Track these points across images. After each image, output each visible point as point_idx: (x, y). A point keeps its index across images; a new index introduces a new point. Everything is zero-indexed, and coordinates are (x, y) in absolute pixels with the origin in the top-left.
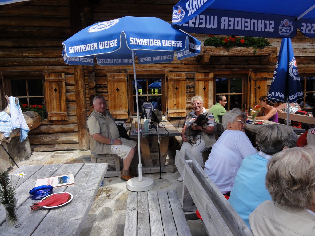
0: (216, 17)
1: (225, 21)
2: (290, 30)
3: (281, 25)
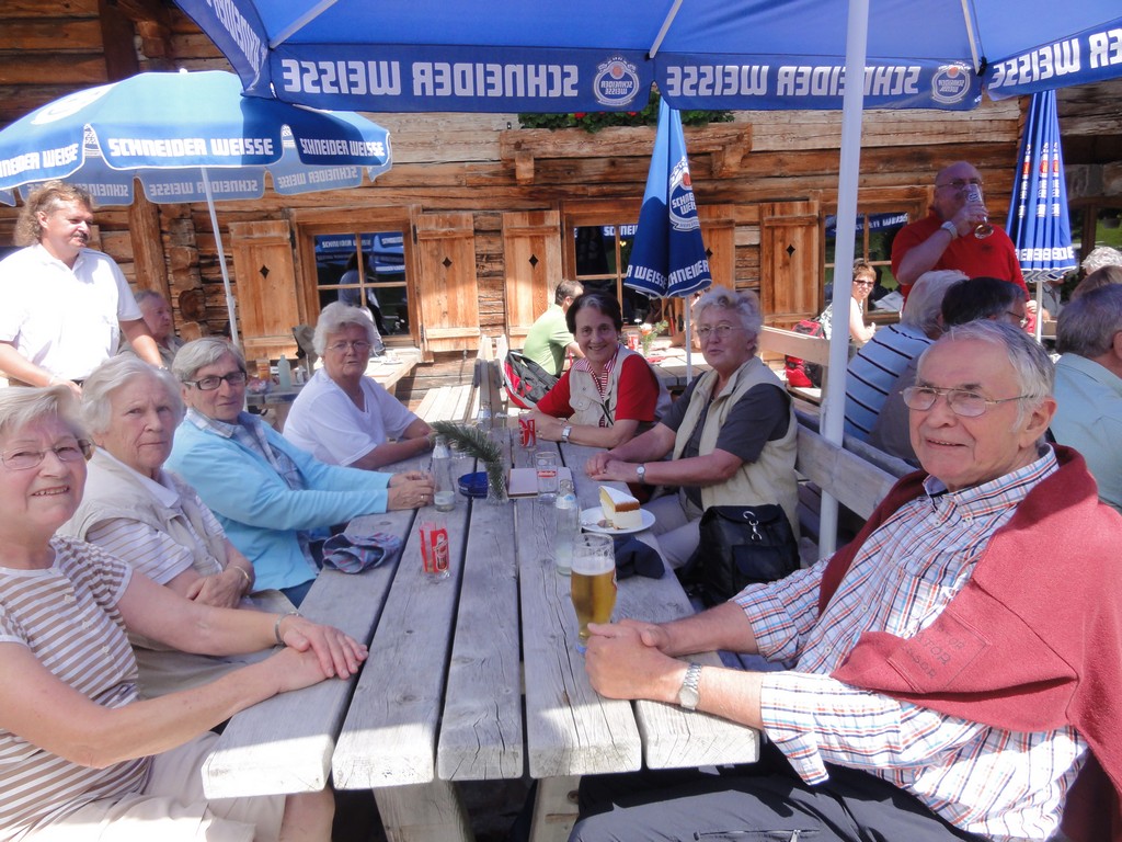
0: (396, 65)
1: (423, 72)
2: (630, 90)
3: (599, 77)
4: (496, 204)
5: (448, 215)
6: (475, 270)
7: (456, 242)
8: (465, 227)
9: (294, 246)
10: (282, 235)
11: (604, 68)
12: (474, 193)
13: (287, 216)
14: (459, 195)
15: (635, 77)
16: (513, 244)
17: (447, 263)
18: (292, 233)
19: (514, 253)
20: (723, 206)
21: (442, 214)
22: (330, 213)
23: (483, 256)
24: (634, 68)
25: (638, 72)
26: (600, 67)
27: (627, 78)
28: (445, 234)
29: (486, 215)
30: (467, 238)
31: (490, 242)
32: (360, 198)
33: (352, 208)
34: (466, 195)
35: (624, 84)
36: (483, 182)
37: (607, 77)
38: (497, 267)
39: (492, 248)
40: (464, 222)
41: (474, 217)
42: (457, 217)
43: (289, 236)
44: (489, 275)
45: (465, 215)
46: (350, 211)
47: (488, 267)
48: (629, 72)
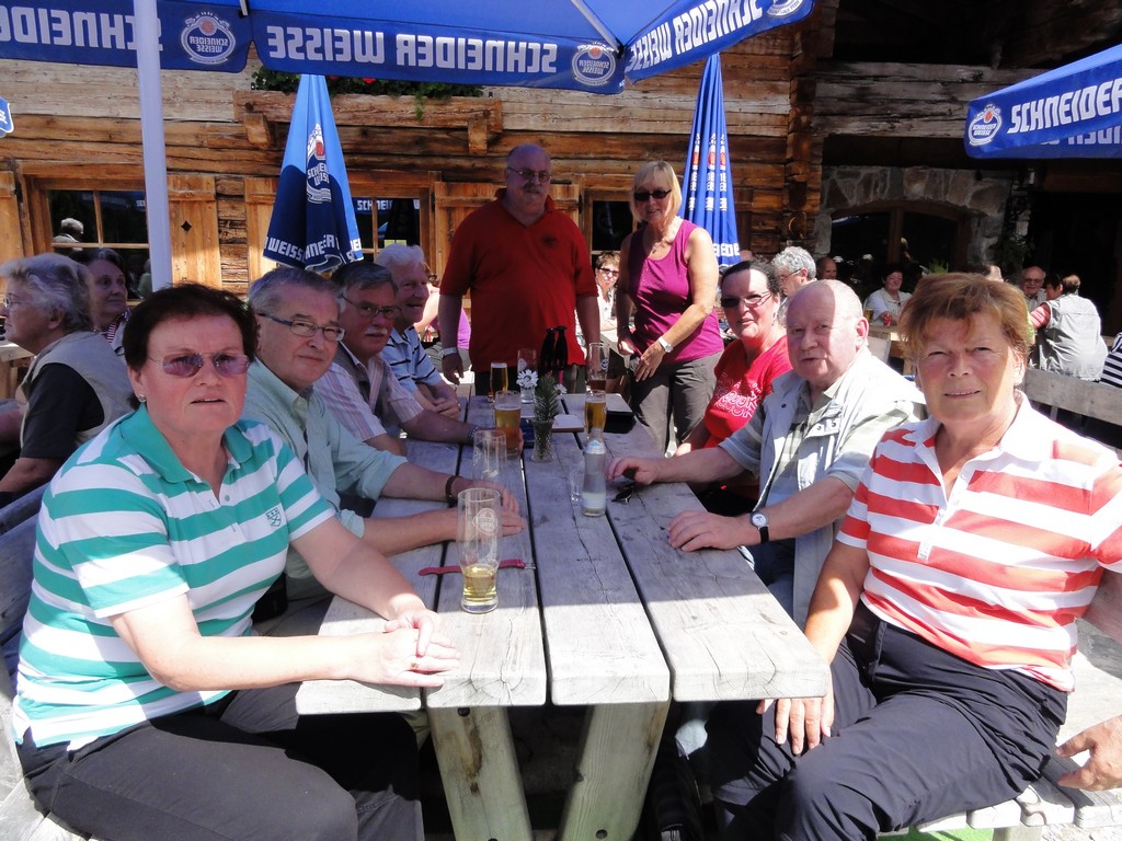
2: (225, 48)
3: (185, 32)
4: (240, 168)
5: (187, 176)
6: (216, 236)
7: (196, 205)
8: (205, 191)
9: (20, 199)
10: (4, 186)
11: (192, 23)
12: (217, 155)
13: (13, 167)
14: (201, 156)
15: (230, 34)
16: (256, 210)
17: (186, 227)
18: (18, 186)
19: (256, 220)
20: (479, 185)
21: (181, 174)
22: (60, 166)
23: (226, 221)
24: (228, 25)
25: (232, 29)
26: (188, 21)
27: (219, 34)
28: (183, 196)
29: (230, 178)
30: (208, 202)
31: (233, 208)
32: (93, 153)
33: (83, 162)
34: (208, 156)
35: (218, 41)
36: (226, 144)
37: (196, 33)
38: (242, 234)
39: (236, 215)
40: (204, 186)
41: (216, 180)
42: (197, 179)
43: (13, 188)
44: (233, 241)
45: (206, 177)
46: (81, 165)
47: (232, 234)
48: (222, 28)
